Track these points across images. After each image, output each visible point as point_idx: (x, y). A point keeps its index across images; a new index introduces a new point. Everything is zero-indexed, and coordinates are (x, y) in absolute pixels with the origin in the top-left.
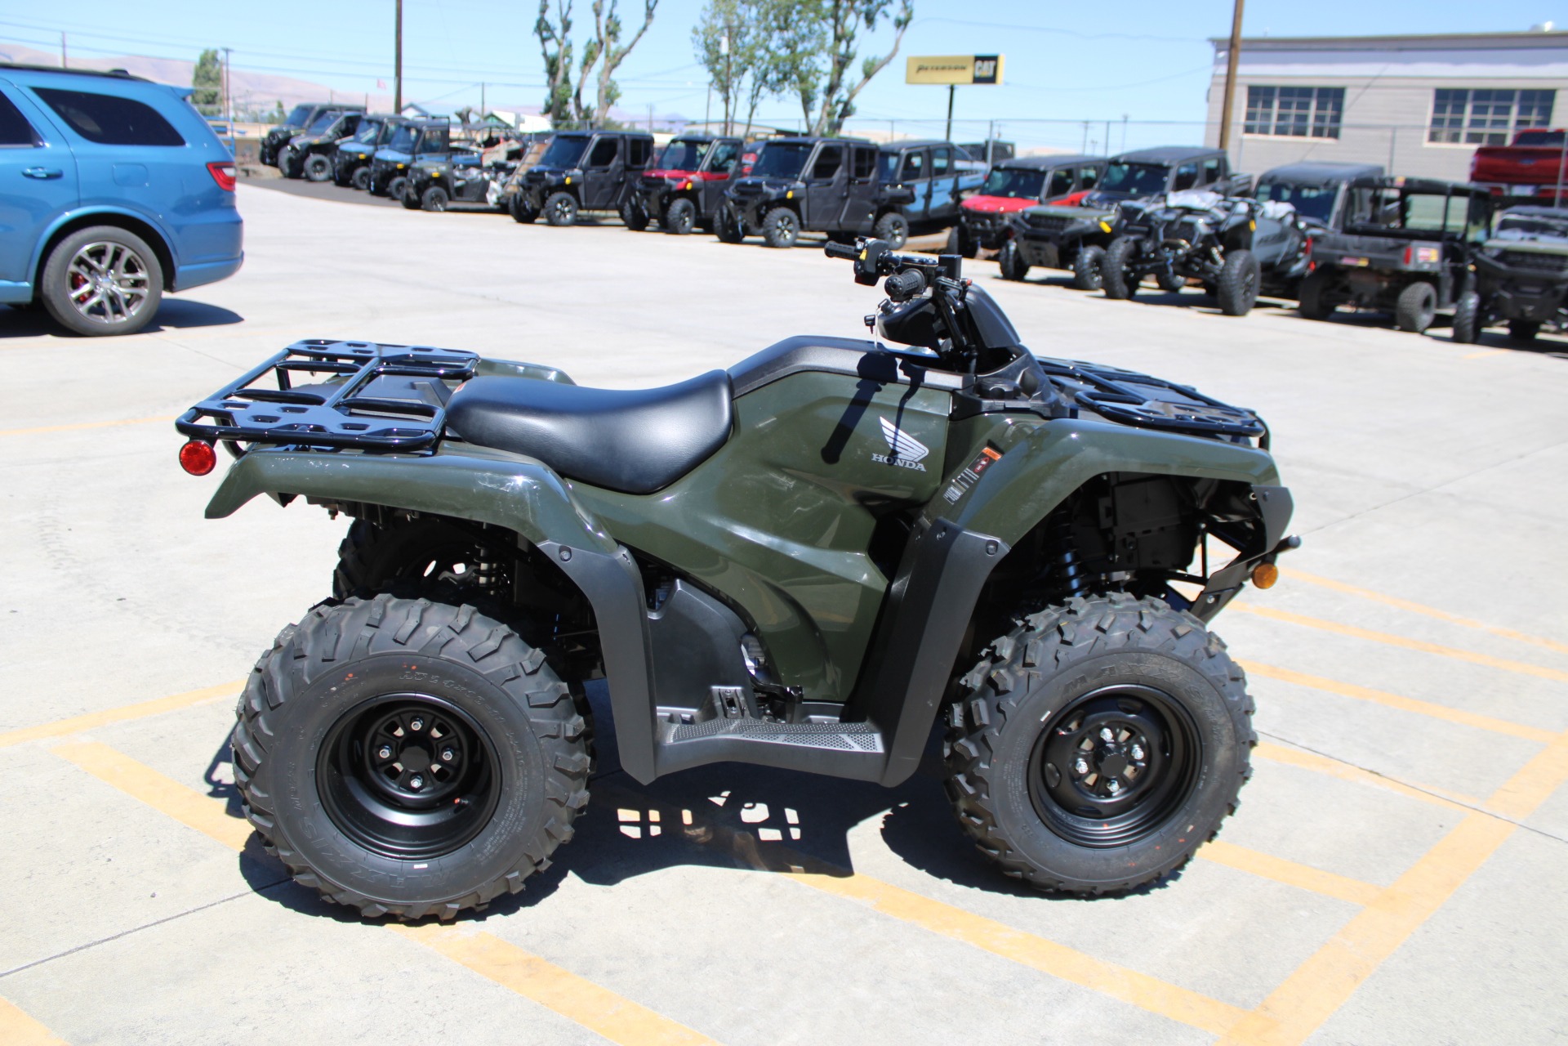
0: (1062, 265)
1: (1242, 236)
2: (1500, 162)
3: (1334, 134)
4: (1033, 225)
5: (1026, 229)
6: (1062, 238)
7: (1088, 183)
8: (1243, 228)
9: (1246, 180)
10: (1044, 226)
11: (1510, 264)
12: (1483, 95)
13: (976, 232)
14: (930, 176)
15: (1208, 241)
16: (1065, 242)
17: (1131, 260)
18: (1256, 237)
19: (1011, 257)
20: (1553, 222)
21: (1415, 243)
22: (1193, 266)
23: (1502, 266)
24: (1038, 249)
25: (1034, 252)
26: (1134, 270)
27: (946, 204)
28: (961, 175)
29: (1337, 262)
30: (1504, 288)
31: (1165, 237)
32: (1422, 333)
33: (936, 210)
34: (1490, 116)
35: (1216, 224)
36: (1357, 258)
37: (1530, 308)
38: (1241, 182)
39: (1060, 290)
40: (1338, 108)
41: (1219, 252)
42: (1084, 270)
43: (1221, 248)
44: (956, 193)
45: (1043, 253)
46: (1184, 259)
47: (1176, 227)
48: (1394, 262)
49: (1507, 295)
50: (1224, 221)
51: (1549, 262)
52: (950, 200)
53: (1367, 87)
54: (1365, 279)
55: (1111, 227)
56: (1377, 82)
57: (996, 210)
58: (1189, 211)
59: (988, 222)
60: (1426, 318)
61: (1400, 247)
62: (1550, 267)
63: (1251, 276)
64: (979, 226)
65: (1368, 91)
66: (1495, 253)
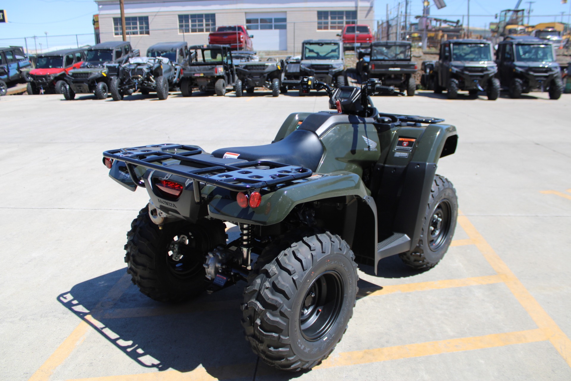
0: (91, 92)
1: (159, 71)
2: (217, 37)
3: (148, 33)
4: (74, 77)
5: (73, 79)
6: (89, 81)
7: (79, 59)
8: (159, 68)
9: (138, 52)
10: (80, 77)
11: (249, 69)
12: (194, 16)
13: (39, 84)
14: (7, 63)
15: (148, 74)
16: (90, 82)
17: (120, 86)
18: (163, 71)
19: (68, 91)
20: (242, 55)
21: (217, 66)
22: (144, 84)
23: (247, 70)
24: (79, 86)
25: (78, 88)
26: (122, 89)
27: (16, 74)
28: (20, 61)
29: (193, 76)
30: (249, 77)
31: (132, 75)
32: (224, 96)
33: (13, 77)
34: (197, 23)
35: (150, 68)
36: (200, 73)
37: (258, 82)
38: (136, 52)
39: (91, 101)
40: (147, 23)
41: (152, 78)
42: (100, 92)
43: (153, 76)
44: (19, 68)
45: (82, 88)
46: (141, 82)
47: (136, 71)
48: (212, 73)
49: (250, 79)
50: (153, 67)
51: (260, 67)
52: (18, 72)
53: (156, 15)
54: (202, 80)
55: (106, 74)
56: (159, 14)
57: (46, 74)
58: (139, 64)
59: (44, 79)
60: (224, 90)
61: (213, 68)
62: (261, 69)
63: (166, 85)
64: (40, 81)
65: (156, 17)
66: (243, 67)
